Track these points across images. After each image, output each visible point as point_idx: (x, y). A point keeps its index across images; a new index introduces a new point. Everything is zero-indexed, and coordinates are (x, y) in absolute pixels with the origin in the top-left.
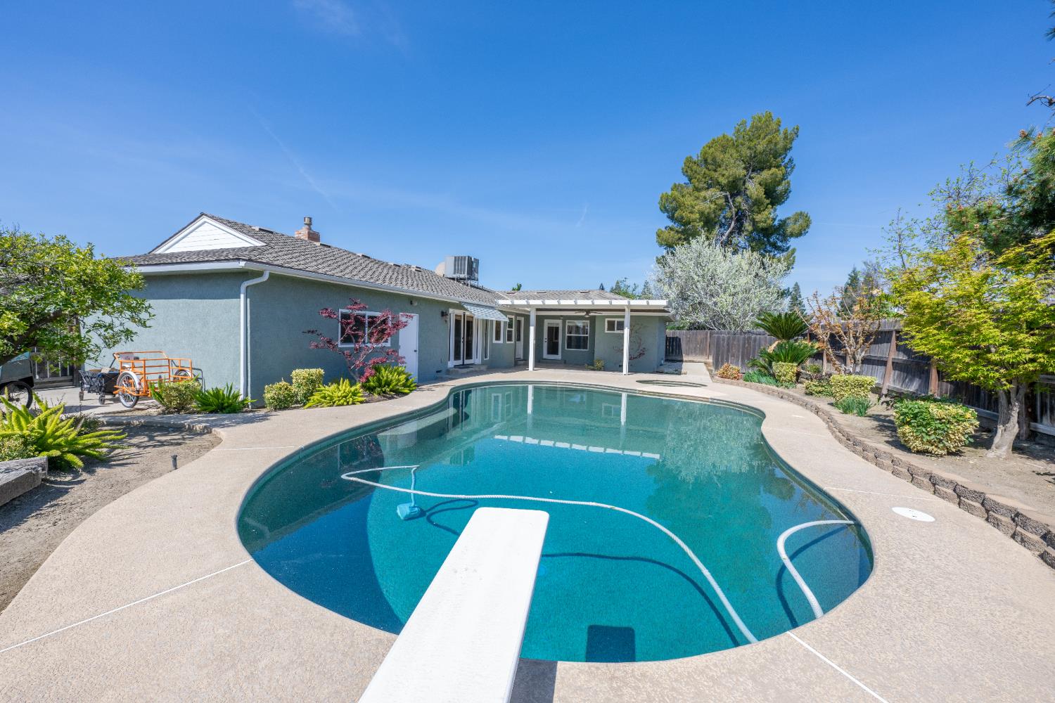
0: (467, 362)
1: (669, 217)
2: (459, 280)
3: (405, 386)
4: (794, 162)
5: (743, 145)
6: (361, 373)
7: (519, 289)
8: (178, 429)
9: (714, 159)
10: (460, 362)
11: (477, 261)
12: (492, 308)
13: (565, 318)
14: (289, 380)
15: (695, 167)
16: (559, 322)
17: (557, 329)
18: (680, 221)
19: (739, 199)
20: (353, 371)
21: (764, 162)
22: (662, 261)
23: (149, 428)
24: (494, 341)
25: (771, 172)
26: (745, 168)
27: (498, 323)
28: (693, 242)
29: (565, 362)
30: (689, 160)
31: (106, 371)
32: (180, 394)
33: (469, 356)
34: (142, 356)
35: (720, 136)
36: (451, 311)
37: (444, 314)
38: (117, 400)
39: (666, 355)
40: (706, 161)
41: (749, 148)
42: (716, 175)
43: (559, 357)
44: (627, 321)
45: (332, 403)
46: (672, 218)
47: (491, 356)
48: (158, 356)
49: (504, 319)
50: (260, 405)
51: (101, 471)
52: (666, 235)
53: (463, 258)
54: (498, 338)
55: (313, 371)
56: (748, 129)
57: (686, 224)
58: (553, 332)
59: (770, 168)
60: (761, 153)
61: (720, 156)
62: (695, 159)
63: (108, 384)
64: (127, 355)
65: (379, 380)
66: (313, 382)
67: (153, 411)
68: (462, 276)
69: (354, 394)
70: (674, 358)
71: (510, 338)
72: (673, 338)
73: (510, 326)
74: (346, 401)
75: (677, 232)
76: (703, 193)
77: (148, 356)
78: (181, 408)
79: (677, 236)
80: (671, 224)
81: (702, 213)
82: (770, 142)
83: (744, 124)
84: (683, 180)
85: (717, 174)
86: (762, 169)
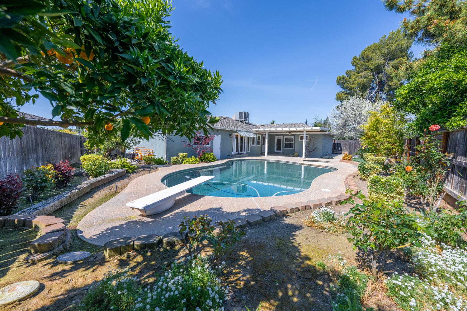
0: (240, 153)
1: (341, 87)
2: (241, 121)
3: (213, 159)
4: (413, 53)
5: (383, 48)
6: (199, 155)
7: (273, 123)
8: (150, 168)
9: (367, 57)
10: (237, 153)
11: (248, 113)
12: (251, 132)
13: (284, 135)
14: (178, 156)
15: (358, 61)
16: (282, 137)
17: (281, 140)
18: (346, 88)
19: (381, 75)
20: (197, 154)
21: (395, 55)
22: (337, 108)
23: (143, 167)
24: (252, 145)
25: (398, 60)
26: (384, 59)
27: (254, 138)
28: (351, 99)
29: (284, 153)
30: (355, 58)
31: (132, 153)
32: (150, 159)
33: (241, 150)
34: (140, 149)
35: (372, 44)
36: (233, 133)
37: (230, 135)
38: (135, 161)
39: (333, 152)
40: (363, 58)
41: (387, 49)
42: (367, 64)
43: (281, 151)
44: (305, 136)
45: (189, 163)
46: (343, 87)
47: (251, 151)
48: (144, 149)
49: (255, 136)
50: (170, 163)
51: (135, 174)
52: (340, 95)
53: (242, 113)
54: (253, 143)
55: (185, 153)
56: (386, 39)
57: (351, 89)
58: (279, 141)
59: (398, 58)
60: (393, 51)
61: (371, 55)
62: (358, 57)
63: (133, 157)
64: (137, 149)
65: (204, 157)
66: (184, 157)
67: (143, 164)
68: (242, 120)
69: (196, 161)
70: (338, 152)
71: (258, 143)
72: (337, 143)
73: (259, 139)
74: (193, 162)
75: (345, 94)
76: (360, 74)
77: (142, 149)
78: (150, 164)
79: (345, 96)
80: (342, 90)
81: (359, 84)
82: (398, 45)
83: (385, 37)
84: (352, 68)
85: (369, 64)
86: (393, 59)
